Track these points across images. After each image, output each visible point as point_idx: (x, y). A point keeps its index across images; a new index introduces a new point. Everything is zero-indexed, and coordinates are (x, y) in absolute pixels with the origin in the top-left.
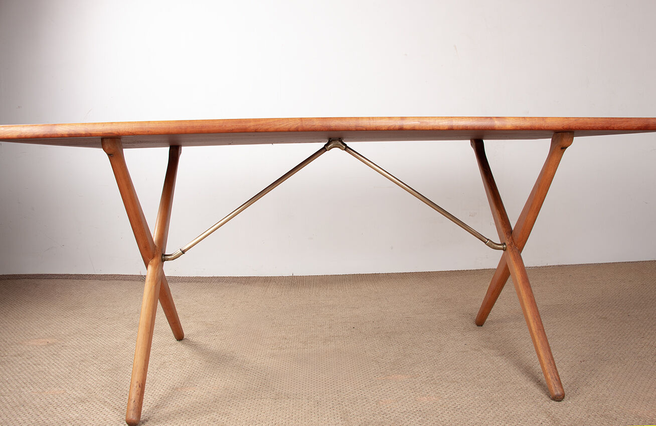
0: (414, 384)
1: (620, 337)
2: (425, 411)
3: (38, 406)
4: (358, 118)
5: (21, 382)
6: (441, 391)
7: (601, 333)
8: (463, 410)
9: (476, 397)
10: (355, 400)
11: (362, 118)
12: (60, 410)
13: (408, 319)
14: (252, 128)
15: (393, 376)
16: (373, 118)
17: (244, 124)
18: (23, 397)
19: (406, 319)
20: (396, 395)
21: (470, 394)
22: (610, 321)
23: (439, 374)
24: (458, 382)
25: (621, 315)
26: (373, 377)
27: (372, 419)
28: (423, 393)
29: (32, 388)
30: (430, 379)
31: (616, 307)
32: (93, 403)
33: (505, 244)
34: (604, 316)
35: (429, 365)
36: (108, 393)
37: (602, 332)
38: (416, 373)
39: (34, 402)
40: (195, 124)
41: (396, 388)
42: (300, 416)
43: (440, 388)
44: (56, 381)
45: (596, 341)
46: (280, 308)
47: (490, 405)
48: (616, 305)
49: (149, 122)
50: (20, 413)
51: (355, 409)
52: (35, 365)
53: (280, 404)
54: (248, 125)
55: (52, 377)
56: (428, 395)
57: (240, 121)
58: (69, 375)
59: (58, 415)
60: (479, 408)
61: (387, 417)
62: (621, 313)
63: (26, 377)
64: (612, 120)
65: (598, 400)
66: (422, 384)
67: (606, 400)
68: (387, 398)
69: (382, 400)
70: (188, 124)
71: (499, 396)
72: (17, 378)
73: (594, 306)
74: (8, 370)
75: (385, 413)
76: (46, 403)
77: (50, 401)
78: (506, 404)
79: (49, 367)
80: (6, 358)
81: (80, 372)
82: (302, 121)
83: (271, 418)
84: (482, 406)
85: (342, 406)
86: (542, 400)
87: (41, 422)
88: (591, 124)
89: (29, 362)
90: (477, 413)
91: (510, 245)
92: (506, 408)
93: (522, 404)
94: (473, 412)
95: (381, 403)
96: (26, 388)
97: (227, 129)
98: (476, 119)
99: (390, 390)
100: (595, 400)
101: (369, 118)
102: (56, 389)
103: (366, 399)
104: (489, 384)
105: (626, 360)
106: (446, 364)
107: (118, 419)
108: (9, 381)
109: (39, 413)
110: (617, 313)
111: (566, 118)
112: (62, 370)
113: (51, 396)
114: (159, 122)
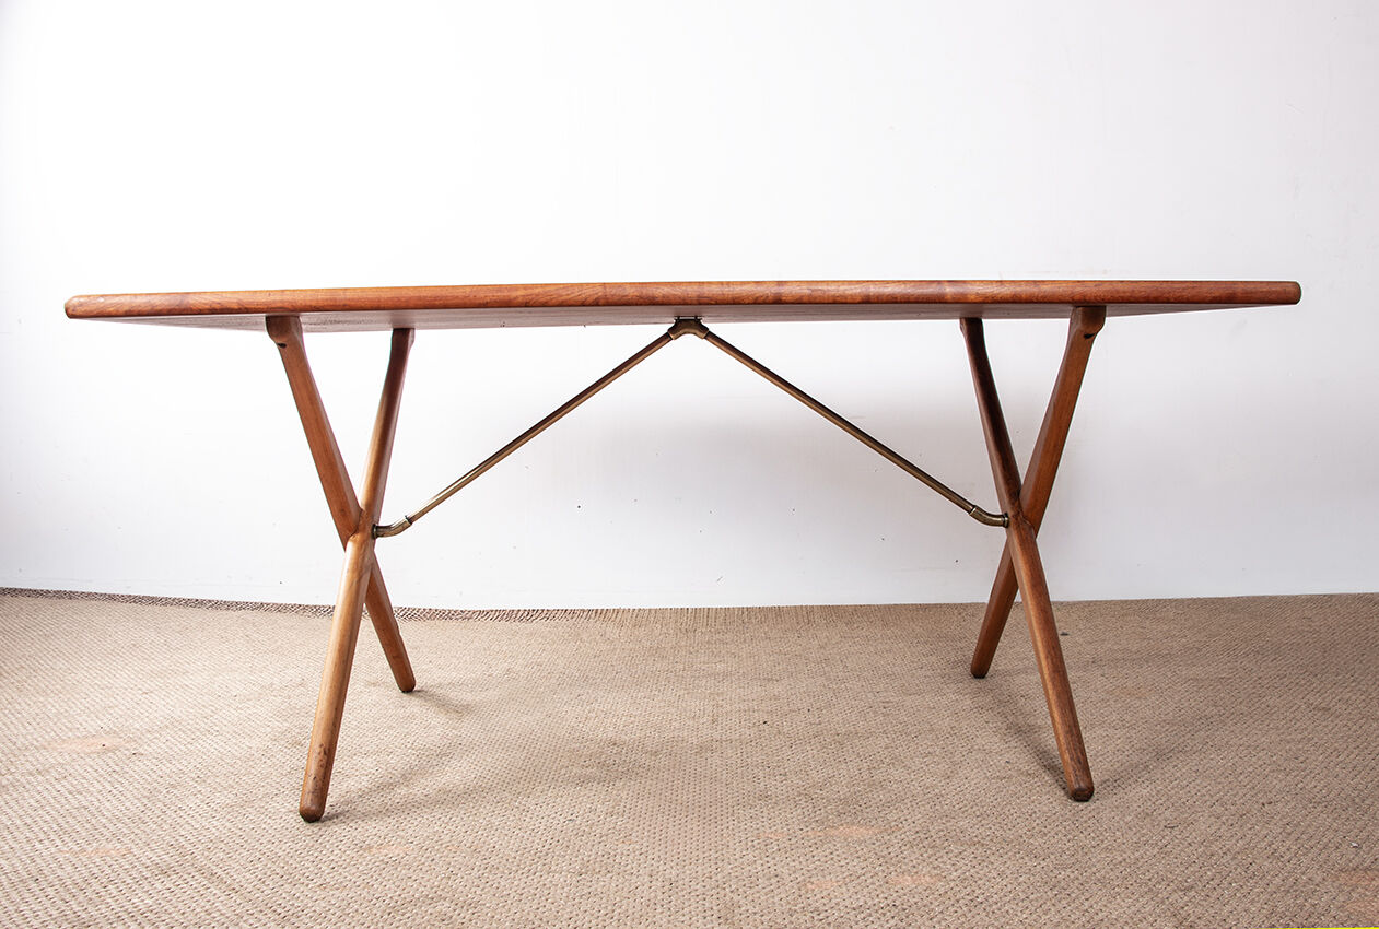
0: (885, 846)
1: (1356, 752)
2: (905, 907)
3: (69, 882)
4: (703, 283)
5: (36, 829)
6: (945, 863)
7: (1313, 742)
8: (990, 906)
9: (1021, 879)
10: (754, 878)
11: (709, 283)
12: (115, 893)
13: (886, 705)
14: (520, 299)
15: (841, 828)
16: (728, 283)
17: (506, 294)
18: (38, 860)
19: (881, 704)
20: (844, 869)
21: (1008, 872)
22: (1338, 717)
23: (943, 826)
24: (983, 845)
25: (1363, 704)
26: (796, 829)
27: (786, 922)
28: (904, 867)
29: (58, 842)
30: (922, 836)
31: (1353, 685)
32: (186, 876)
33: (1006, 515)
34: (1323, 705)
35: (923, 805)
36: (221, 855)
37: (1316, 740)
38: (893, 824)
39: (60, 872)
40: (424, 294)
41: (844, 856)
42: (630, 912)
43: (942, 857)
44: (112, 828)
45: (1302, 759)
46: (609, 677)
47: (1051, 896)
48: (1354, 681)
49: (346, 289)
50: (27, 895)
51: (751, 898)
52: (70, 793)
53: (589, 884)
54: (514, 294)
55: (104, 821)
56: (915, 870)
57: (500, 288)
58: (142, 815)
59: (110, 900)
60: (1026, 903)
61: (821, 917)
62: (1363, 697)
63: (48, 818)
64: (1164, 285)
65: (1296, 891)
66: (903, 848)
67: (1316, 891)
68: (824, 877)
69: (812, 880)
70: (412, 294)
71: (1072, 876)
72: (29, 821)
73: (1303, 682)
74: (13, 803)
75: (816, 909)
76: (87, 875)
77: (95, 870)
78: (1087, 895)
79: (100, 797)
80: (10, 777)
81: (165, 809)
82: (605, 288)
83: (567, 916)
84: (1032, 897)
85: (722, 892)
86: (1168, 888)
87: (71, 916)
88: (1124, 292)
89: (58, 787)
90: (1020, 914)
91: (1016, 516)
92: (1086, 904)
93: (1123, 896)
94: (1011, 911)
95: (809, 886)
96: (46, 842)
97: (477, 301)
98: (912, 284)
99: (832, 859)
100: (1288, 891)
101: (722, 283)
102: (110, 846)
103: (778, 879)
104: (1052, 850)
105: (1367, 802)
106: (961, 805)
107: (237, 912)
108: (13, 828)
109: (67, 897)
110: (1354, 698)
111: (1079, 281)
112: (128, 804)
113: (98, 860)
114: (363, 290)
